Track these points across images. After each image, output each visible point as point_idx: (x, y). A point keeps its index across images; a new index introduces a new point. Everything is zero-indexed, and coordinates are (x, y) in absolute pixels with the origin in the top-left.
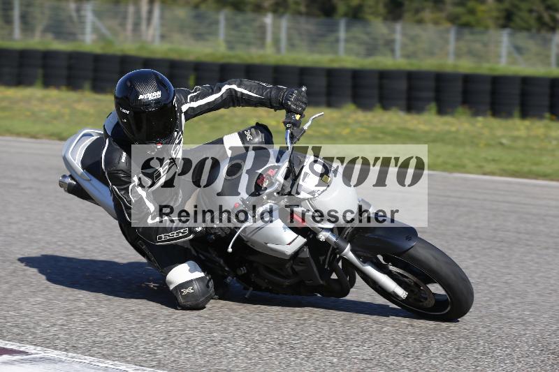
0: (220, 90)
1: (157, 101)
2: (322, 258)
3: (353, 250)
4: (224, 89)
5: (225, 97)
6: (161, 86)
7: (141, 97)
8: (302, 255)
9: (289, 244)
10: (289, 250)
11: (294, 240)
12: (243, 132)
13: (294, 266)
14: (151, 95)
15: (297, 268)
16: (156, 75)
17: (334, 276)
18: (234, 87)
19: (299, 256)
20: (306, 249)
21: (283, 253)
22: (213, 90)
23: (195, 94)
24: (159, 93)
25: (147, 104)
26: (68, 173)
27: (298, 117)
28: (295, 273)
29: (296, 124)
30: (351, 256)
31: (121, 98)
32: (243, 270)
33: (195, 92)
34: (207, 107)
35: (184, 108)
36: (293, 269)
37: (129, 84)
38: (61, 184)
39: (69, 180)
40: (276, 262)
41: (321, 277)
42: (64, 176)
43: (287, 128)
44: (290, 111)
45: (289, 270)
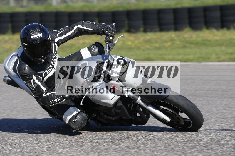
0: (73, 29)
1: (40, 39)
2: (129, 105)
3: (141, 100)
4: (75, 28)
5: (76, 32)
6: (42, 31)
7: (32, 37)
8: (118, 105)
9: (111, 99)
10: (112, 102)
11: (113, 98)
12: (90, 47)
13: (116, 110)
14: (37, 36)
15: (118, 111)
16: (39, 26)
17: (138, 115)
18: (80, 26)
19: (117, 105)
20: (121, 101)
21: (109, 104)
22: (69, 29)
23: (61, 33)
24: (41, 34)
25: (35, 40)
26: (7, 75)
27: (111, 38)
28: (117, 114)
29: (111, 42)
30: (141, 102)
31: (24, 38)
32: (94, 115)
33: (61, 31)
34: (67, 38)
35: (56, 40)
36: (115, 112)
37: (26, 31)
38: (4, 80)
39: (8, 78)
40: (106, 109)
41: (130, 115)
42: (5, 76)
43: (107, 44)
44: (108, 36)
45: (114, 112)
